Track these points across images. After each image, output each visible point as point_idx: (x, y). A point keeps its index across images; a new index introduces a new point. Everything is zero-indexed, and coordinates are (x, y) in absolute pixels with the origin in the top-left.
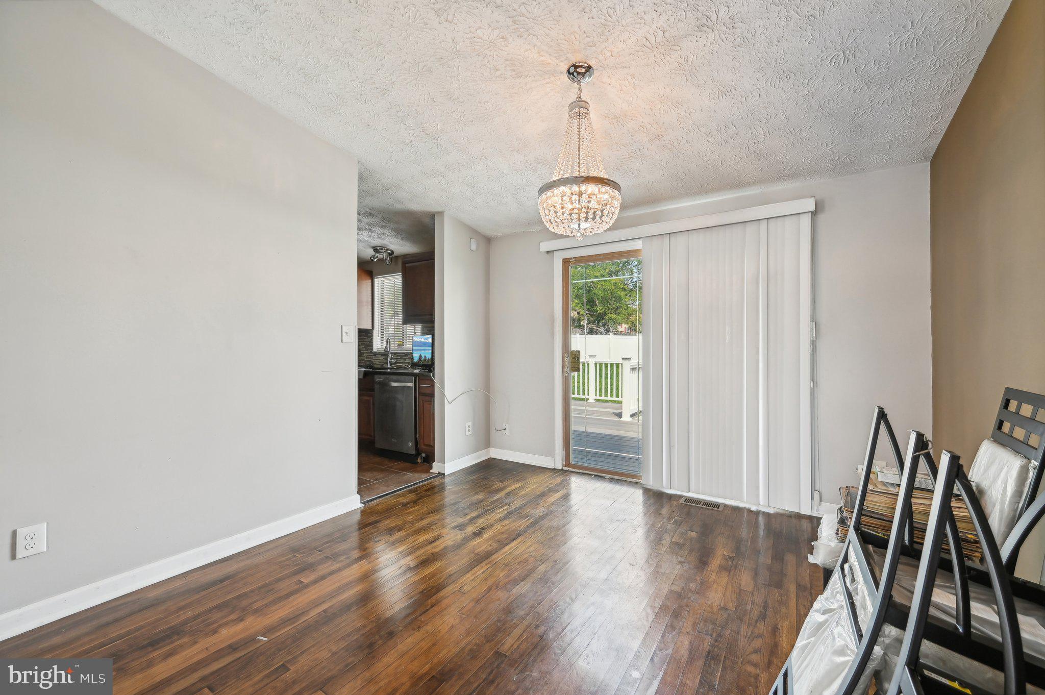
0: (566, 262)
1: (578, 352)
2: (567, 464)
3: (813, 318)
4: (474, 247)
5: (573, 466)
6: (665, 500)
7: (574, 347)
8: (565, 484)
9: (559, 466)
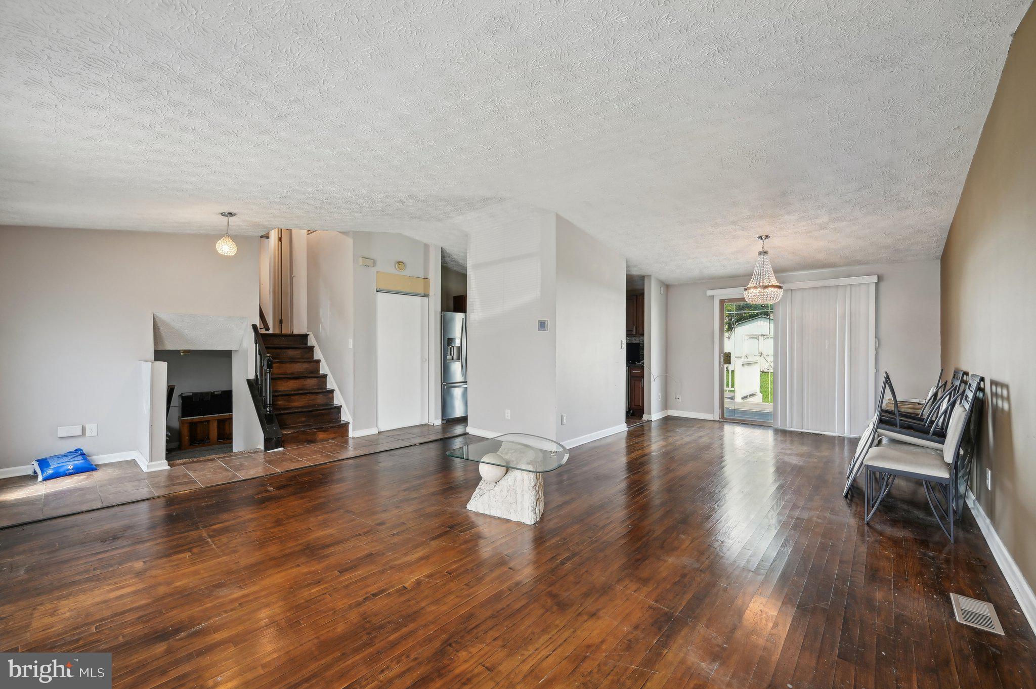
0: (722, 302)
1: (730, 353)
2: (722, 416)
3: (877, 336)
4: (662, 292)
5: (726, 419)
6: (787, 434)
7: (726, 350)
8: (722, 428)
9: (717, 418)
